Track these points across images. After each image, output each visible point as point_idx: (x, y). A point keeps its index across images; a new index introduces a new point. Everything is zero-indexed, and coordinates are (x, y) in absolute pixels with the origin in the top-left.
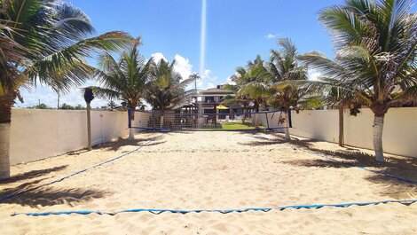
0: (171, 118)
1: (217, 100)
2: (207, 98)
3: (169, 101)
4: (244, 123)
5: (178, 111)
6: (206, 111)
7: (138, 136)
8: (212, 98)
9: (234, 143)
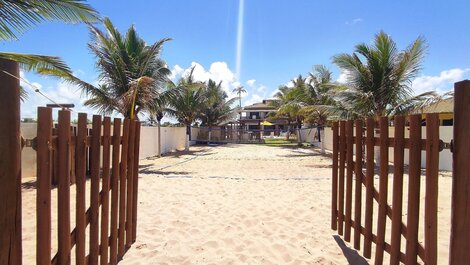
0: (218, 133)
1: (262, 115)
2: (252, 114)
3: (216, 118)
4: (288, 140)
5: (223, 127)
6: (251, 127)
7: (192, 149)
8: (257, 114)
9: (273, 155)
